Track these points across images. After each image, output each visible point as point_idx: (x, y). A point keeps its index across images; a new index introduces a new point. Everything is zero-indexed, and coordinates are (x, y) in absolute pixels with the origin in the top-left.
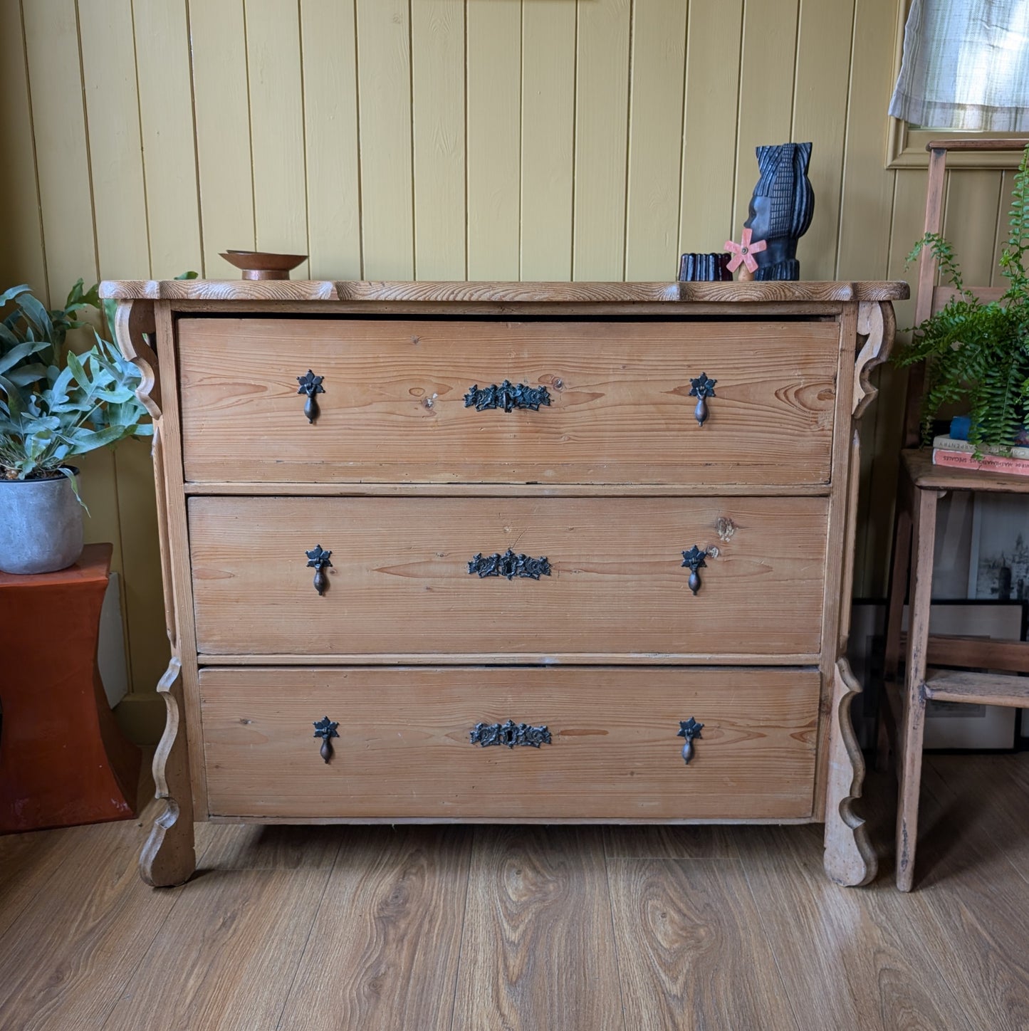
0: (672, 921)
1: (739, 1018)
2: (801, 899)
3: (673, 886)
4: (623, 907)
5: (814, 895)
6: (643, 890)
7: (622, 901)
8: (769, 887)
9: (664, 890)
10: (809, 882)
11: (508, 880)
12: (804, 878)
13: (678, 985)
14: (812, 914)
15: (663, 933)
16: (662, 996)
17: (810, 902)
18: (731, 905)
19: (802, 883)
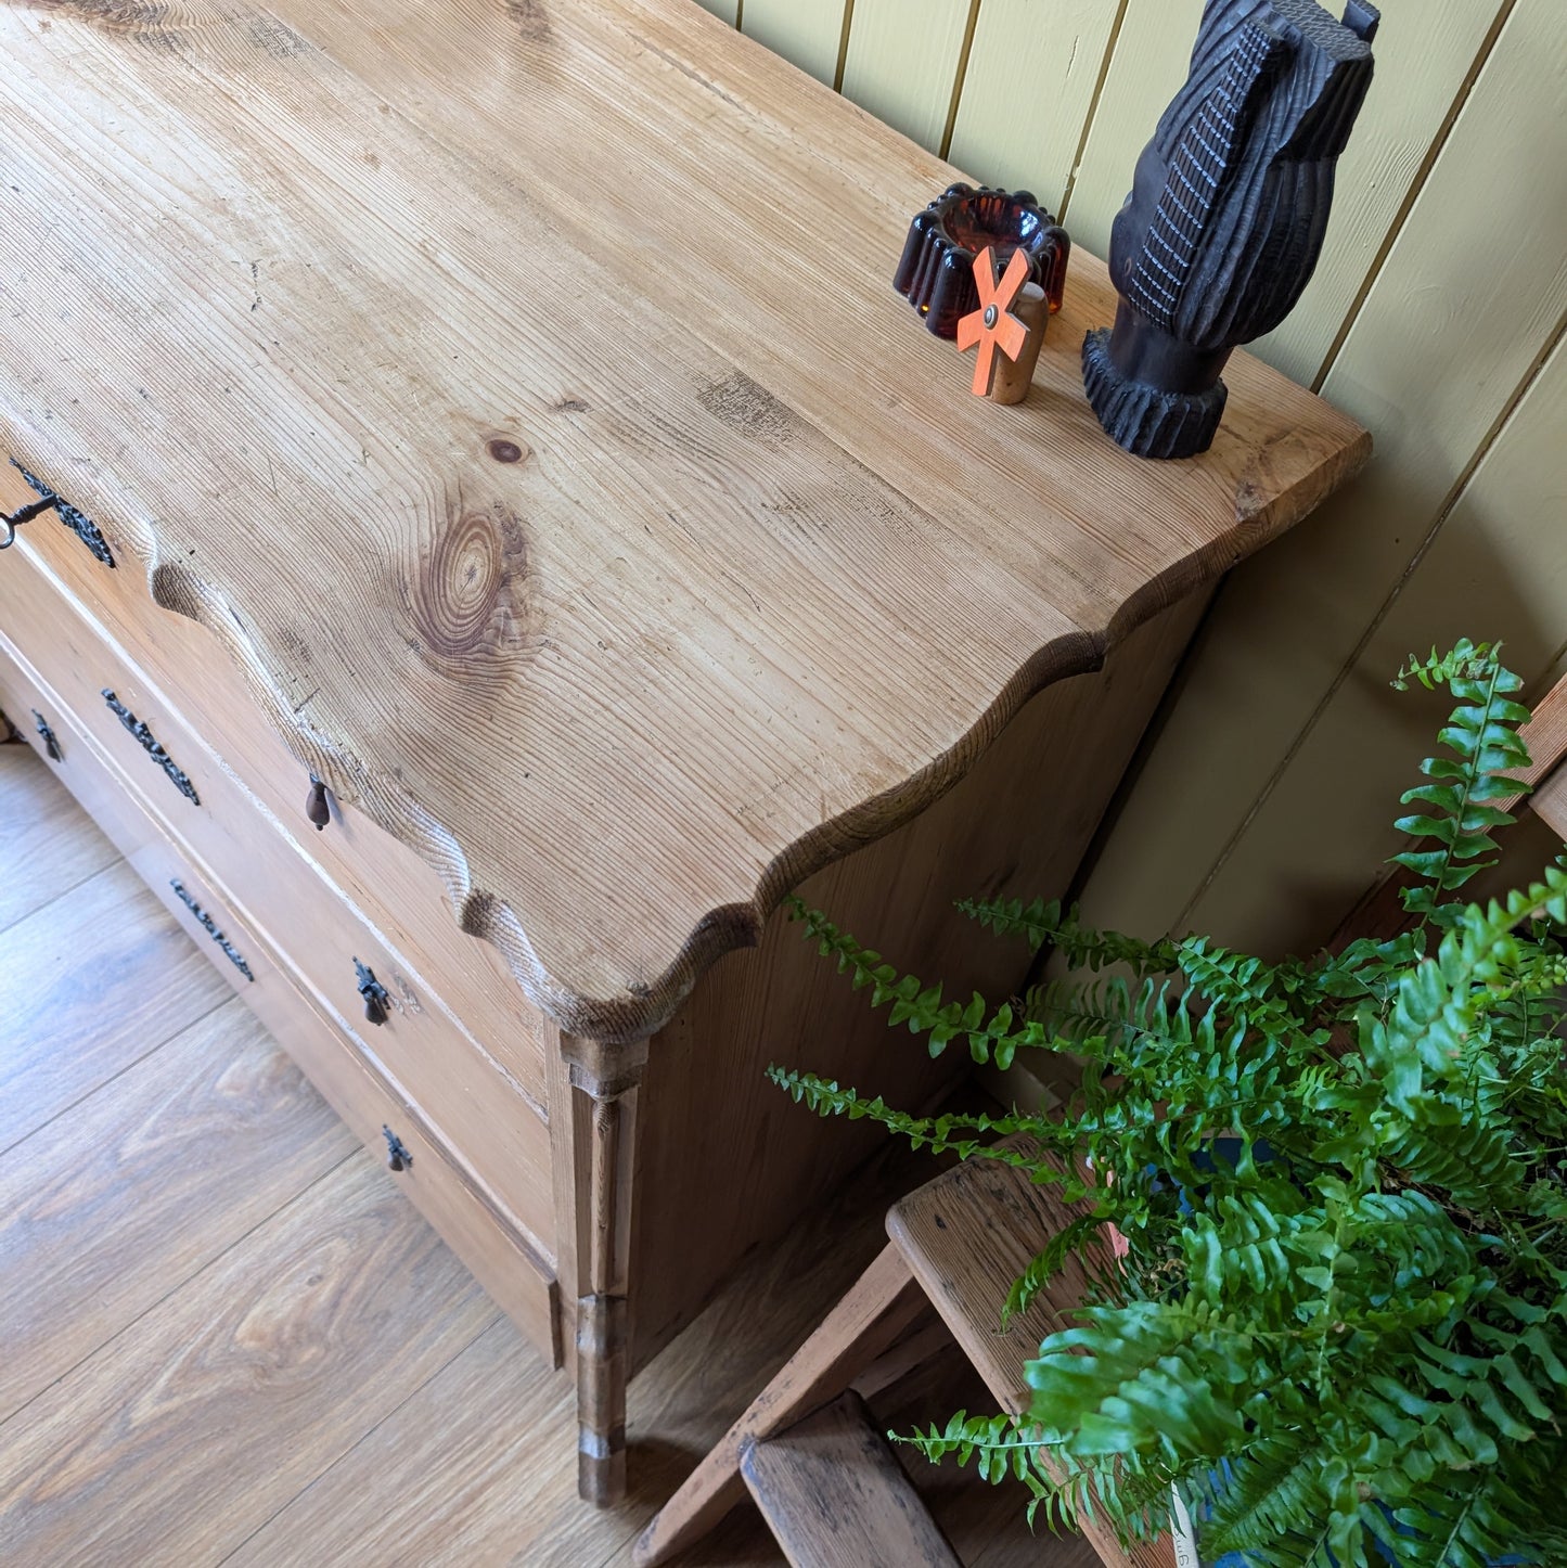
0: (307, 1301)
1: (131, 1530)
2: (499, 1425)
3: (405, 1239)
4: (298, 1220)
5: (526, 1437)
6: (364, 1211)
7: (312, 1207)
8: (500, 1362)
9: (380, 1239)
10: (559, 1407)
11: (261, 1043)
12: (566, 1394)
13: (156, 1408)
14: (468, 1466)
15: (270, 1307)
16: (119, 1405)
17: (501, 1443)
18: (408, 1345)
19: (549, 1399)
